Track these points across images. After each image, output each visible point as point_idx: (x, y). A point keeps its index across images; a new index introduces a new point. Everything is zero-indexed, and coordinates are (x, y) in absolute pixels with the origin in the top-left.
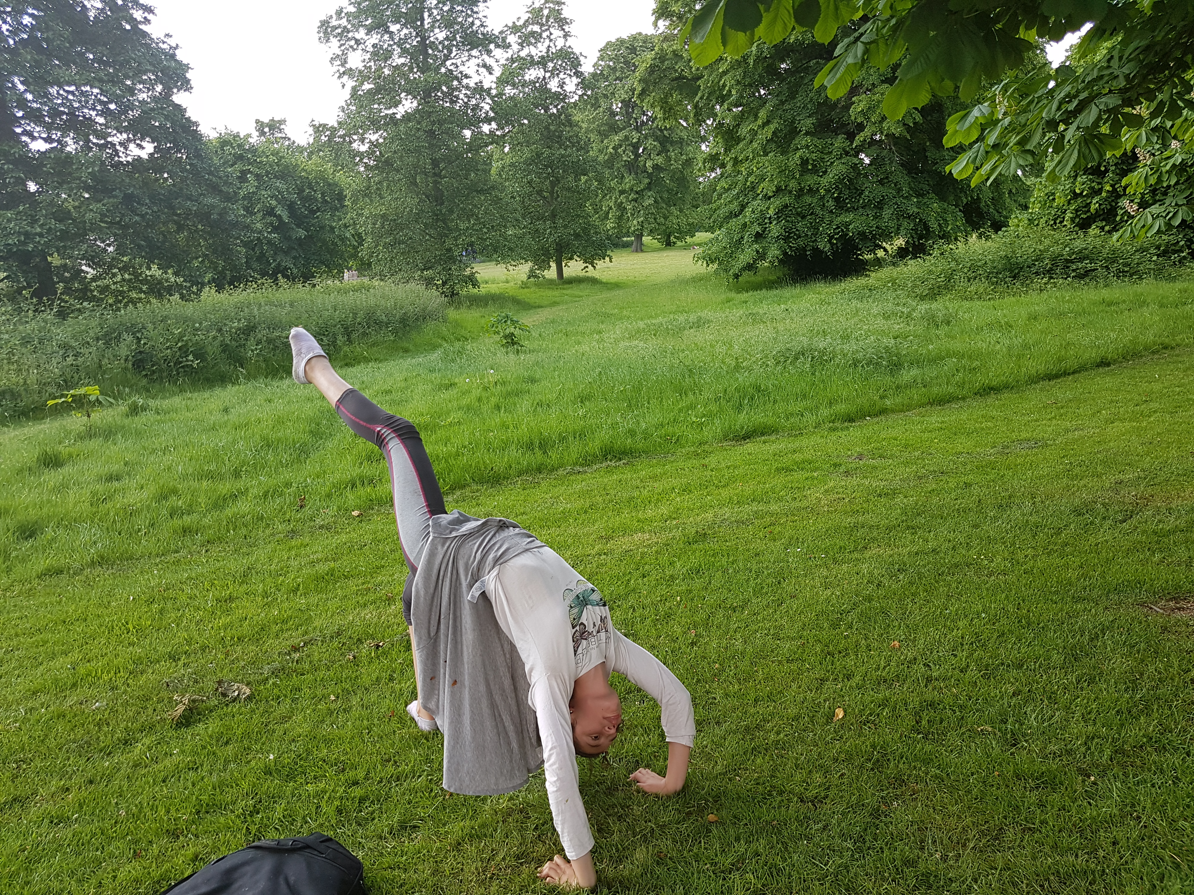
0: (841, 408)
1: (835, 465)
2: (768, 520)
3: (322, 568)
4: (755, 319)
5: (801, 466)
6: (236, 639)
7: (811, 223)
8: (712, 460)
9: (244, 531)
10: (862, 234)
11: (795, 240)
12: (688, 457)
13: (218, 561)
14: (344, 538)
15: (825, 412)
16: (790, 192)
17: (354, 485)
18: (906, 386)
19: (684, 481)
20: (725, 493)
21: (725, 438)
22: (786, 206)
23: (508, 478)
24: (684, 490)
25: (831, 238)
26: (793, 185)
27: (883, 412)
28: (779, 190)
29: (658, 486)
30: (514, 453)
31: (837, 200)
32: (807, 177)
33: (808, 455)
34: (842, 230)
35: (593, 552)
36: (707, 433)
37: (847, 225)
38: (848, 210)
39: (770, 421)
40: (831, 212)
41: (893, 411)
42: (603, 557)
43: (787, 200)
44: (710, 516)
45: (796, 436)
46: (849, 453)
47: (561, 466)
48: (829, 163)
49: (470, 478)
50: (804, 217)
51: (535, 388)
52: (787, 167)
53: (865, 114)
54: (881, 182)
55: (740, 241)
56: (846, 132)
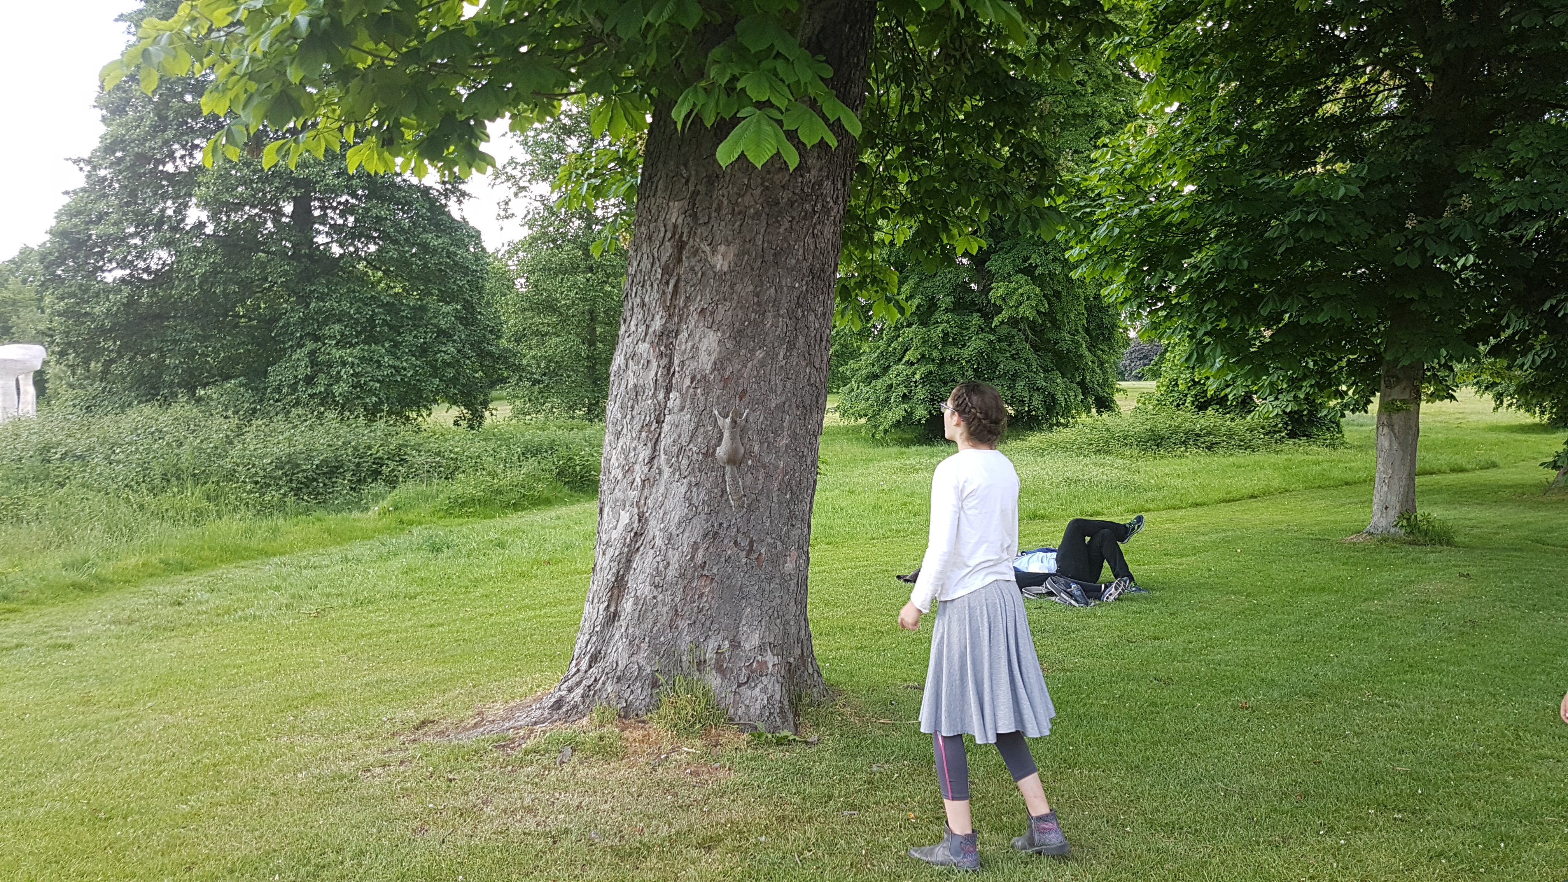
28: (923, 358)
32: (949, 348)
48: (967, 338)
52: (930, 338)
53: (1004, 299)
54: (1013, 357)
55: (887, 400)
56: (979, 311)
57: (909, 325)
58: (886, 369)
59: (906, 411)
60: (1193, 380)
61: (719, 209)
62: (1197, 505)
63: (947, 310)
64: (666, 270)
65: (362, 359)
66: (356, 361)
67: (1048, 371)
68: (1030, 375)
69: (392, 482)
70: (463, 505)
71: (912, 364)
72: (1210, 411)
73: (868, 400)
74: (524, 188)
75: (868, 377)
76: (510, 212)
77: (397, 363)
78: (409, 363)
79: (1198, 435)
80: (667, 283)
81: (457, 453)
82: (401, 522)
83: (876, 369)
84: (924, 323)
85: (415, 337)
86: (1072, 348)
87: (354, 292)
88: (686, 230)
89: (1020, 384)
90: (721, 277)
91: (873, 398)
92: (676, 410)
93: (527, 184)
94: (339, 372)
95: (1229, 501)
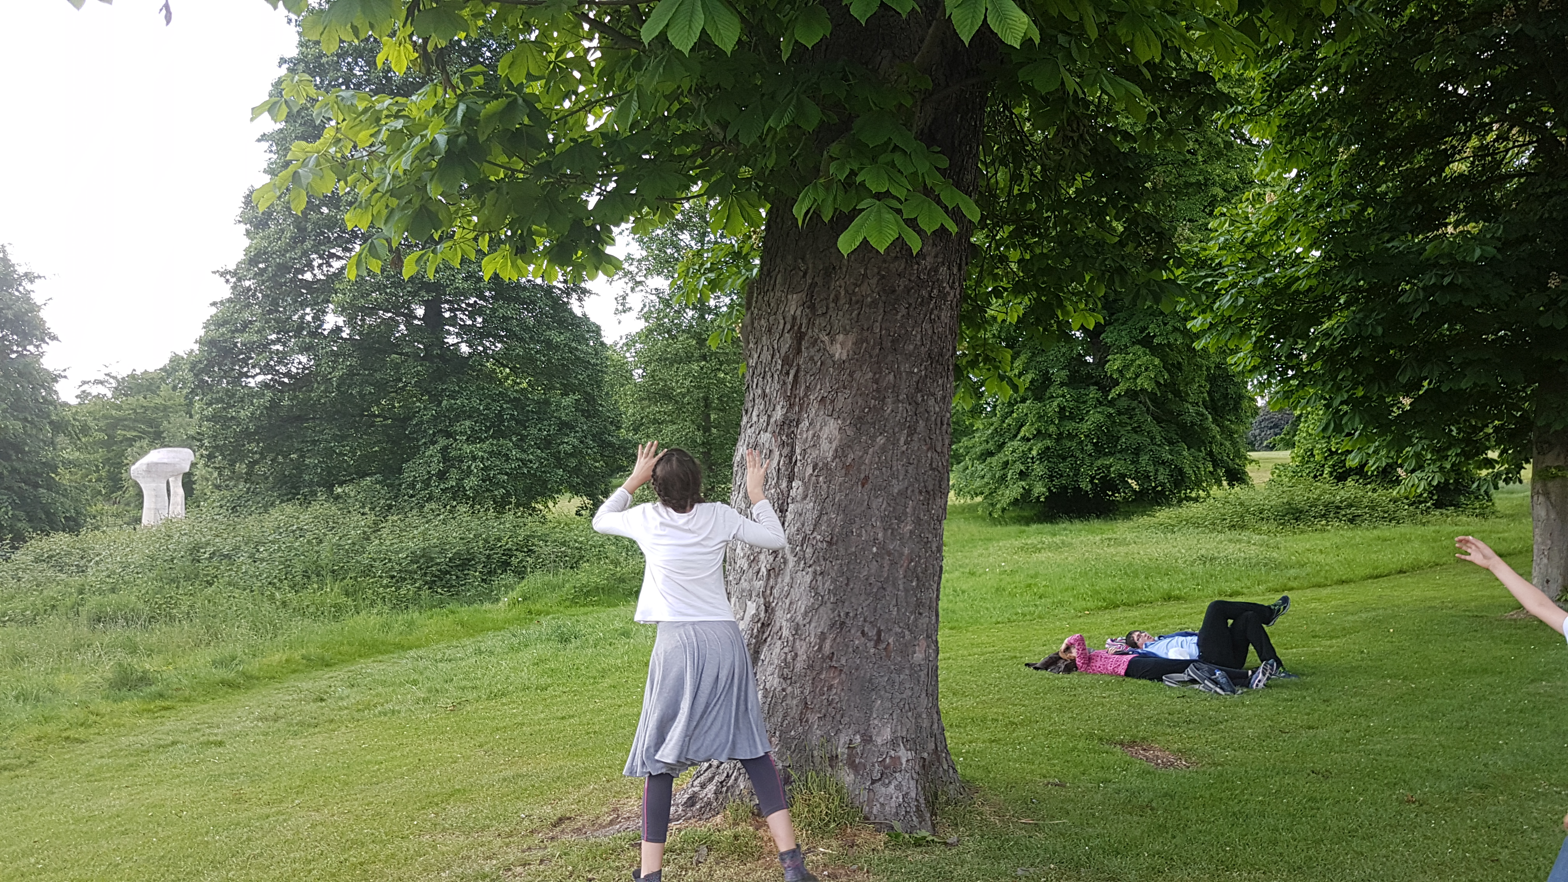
7: (1072, 465)
11: (1058, 479)
16: (1050, 436)
22: (1048, 448)
25: (1093, 478)
28: (1039, 433)
31: (1095, 444)
32: (1065, 423)
38: (1106, 454)
40: (1090, 455)
43: (1048, 443)
48: (1085, 412)
50: (1064, 459)
52: (1046, 413)
53: (1121, 372)
54: (1135, 430)
55: (1003, 478)
56: (1095, 384)
57: (1023, 401)
58: (1001, 446)
59: (1024, 488)
60: (1330, 450)
61: (836, 299)
62: (1342, 582)
63: (1062, 384)
64: (786, 361)
65: (491, 453)
66: (486, 456)
67: (1173, 444)
68: (1154, 448)
69: (521, 573)
70: (587, 594)
71: (1028, 440)
72: (1350, 482)
73: (983, 477)
74: (640, 283)
75: (982, 454)
76: (627, 306)
77: (524, 456)
78: (535, 455)
79: (1338, 507)
80: (788, 374)
81: (581, 543)
82: (530, 612)
83: (991, 446)
84: (1039, 398)
85: (540, 430)
86: (1197, 420)
87: (483, 389)
88: (804, 321)
89: (1144, 459)
90: (841, 365)
91: (988, 476)
92: (799, 498)
93: (643, 279)
94: (469, 467)
95: (1377, 577)
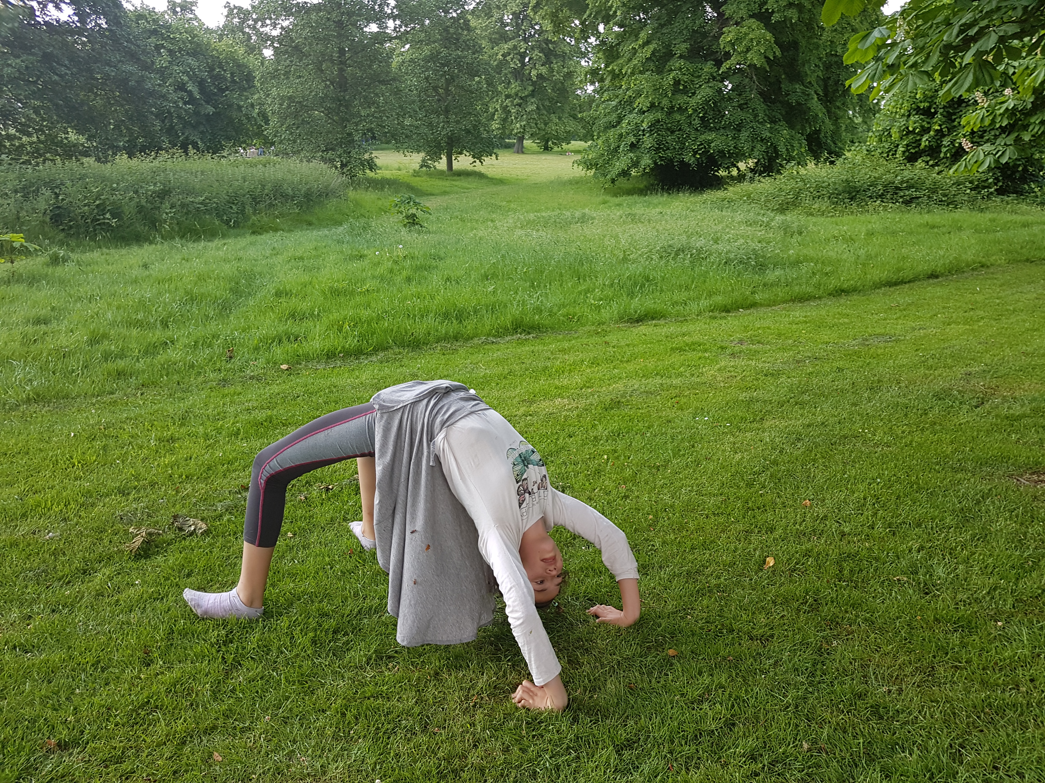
0: (719, 299)
1: (722, 348)
2: (674, 392)
3: (261, 415)
4: (634, 219)
5: (693, 347)
6: (184, 477)
7: (679, 138)
8: (612, 338)
9: (176, 377)
10: (721, 152)
11: (664, 151)
12: (590, 334)
13: (155, 404)
14: (276, 389)
15: (704, 303)
16: (663, 108)
17: (280, 341)
18: (772, 285)
19: (592, 355)
20: (630, 367)
21: (621, 319)
22: (658, 121)
23: (427, 344)
24: (592, 363)
25: (695, 153)
26: (665, 102)
27: (753, 305)
28: (652, 106)
29: (570, 358)
30: (430, 322)
31: (702, 119)
32: (678, 96)
33: (696, 338)
34: (705, 147)
35: (520, 413)
36: (605, 314)
37: (709, 142)
38: (710, 130)
39: (659, 307)
40: (696, 129)
41: (761, 305)
42: (529, 418)
43: (659, 115)
44: (620, 386)
45: (682, 322)
46: (732, 338)
47: (476, 335)
48: (698, 86)
49: (393, 340)
50: (673, 132)
51: (441, 264)
53: (733, 45)
54: (740, 107)
55: (617, 149)
58: (622, 118)
59: (632, 160)
63: (681, 57)
68: (756, 124)
79: (898, 188)
84: (657, 70)
86: (803, 100)
